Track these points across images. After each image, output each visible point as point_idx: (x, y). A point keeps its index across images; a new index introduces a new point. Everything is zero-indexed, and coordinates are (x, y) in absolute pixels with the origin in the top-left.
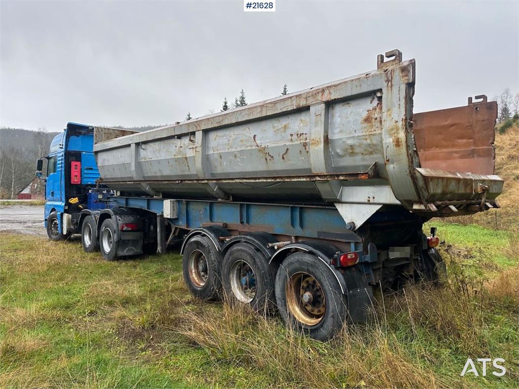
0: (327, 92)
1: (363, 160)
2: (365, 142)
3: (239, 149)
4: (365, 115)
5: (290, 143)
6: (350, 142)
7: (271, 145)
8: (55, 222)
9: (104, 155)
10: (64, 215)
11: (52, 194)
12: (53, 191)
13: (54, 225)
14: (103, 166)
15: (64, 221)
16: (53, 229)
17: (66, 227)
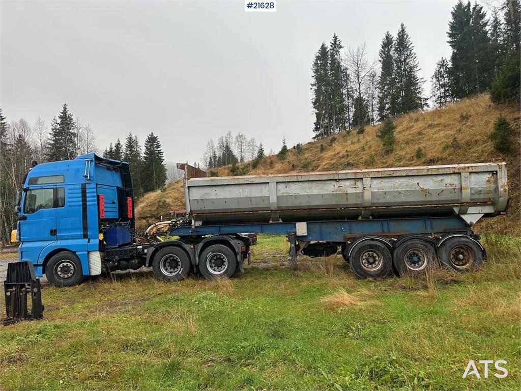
0: (470, 168)
1: (484, 196)
2: (486, 189)
3: (404, 189)
4: (487, 179)
5: (445, 188)
6: (480, 189)
7: (430, 188)
8: (65, 264)
9: (206, 190)
10: (93, 253)
11: (53, 232)
12: (55, 228)
13: (61, 268)
14: (202, 200)
15: (92, 261)
16: (59, 273)
17: (100, 266)
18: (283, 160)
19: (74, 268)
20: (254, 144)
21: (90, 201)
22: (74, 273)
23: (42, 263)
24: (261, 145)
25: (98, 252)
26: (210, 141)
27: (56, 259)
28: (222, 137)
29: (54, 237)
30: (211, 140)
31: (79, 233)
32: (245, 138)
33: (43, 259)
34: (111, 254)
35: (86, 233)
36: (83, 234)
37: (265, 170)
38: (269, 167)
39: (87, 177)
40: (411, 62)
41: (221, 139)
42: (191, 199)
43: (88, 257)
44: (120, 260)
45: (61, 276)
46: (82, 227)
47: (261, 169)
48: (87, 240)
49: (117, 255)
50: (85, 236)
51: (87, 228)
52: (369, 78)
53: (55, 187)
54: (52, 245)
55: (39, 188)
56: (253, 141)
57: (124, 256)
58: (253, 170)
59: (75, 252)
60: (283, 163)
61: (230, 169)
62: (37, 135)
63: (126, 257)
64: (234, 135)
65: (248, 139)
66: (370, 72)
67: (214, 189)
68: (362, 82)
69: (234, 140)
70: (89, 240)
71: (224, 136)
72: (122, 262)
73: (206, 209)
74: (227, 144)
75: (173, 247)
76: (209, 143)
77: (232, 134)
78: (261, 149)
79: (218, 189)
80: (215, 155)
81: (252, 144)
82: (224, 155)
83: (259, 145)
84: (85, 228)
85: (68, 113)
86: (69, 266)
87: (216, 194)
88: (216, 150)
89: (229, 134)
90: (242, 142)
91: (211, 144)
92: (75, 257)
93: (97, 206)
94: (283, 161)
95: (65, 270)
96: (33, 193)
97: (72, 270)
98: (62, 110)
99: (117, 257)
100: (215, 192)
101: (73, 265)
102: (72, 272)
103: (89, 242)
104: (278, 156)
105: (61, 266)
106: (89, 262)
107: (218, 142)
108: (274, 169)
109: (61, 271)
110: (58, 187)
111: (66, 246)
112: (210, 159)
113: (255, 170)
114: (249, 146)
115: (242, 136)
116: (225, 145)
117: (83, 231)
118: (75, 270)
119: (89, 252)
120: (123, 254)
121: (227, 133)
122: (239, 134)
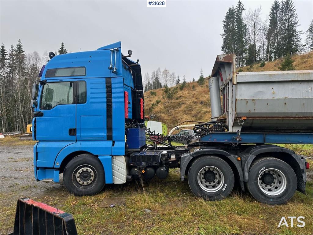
8: (85, 169)
9: (260, 88)
10: (117, 158)
11: (73, 132)
12: (75, 128)
13: (80, 174)
14: (253, 100)
15: (116, 167)
16: (78, 179)
17: (125, 173)
18: (203, 84)
19: (95, 173)
20: (174, 76)
21: (115, 98)
22: (94, 180)
23: (59, 167)
24: (178, 77)
25: (123, 157)
26: (146, 74)
27: (75, 163)
28: (154, 71)
29: (73, 137)
30: (148, 73)
31: (103, 134)
32: (168, 72)
33: (61, 162)
34: (137, 159)
35: (110, 134)
36: (107, 136)
37: (189, 91)
38: (192, 89)
39: (113, 69)
40: (293, 20)
41: (154, 73)
42: (238, 98)
43: (112, 162)
44: (147, 167)
45: (80, 183)
46: (106, 127)
47: (186, 90)
48: (111, 142)
49: (143, 161)
50: (109, 138)
51: (112, 128)
52: (261, 31)
53: (76, 80)
54: (71, 146)
55: (58, 81)
56: (173, 74)
57: (152, 162)
58: (181, 91)
59: (97, 156)
60: (202, 87)
61: (164, 91)
62: (44, 62)
63: (154, 164)
64: (162, 70)
65: (171, 73)
66: (263, 27)
67: (270, 86)
68: (256, 34)
69: (162, 73)
70: (114, 142)
71: (156, 71)
72: (148, 169)
73: (256, 111)
74: (157, 76)
75: (214, 157)
76: (146, 75)
77: (161, 70)
78: (178, 80)
79: (276, 87)
80: (149, 82)
81: (173, 76)
82: (154, 83)
83: (177, 77)
84: (110, 129)
85: (64, 49)
86: (89, 171)
87: (274, 93)
88: (150, 79)
89: (159, 69)
90: (166, 75)
91: (147, 76)
92: (96, 161)
93: (124, 103)
94: (202, 86)
95: (85, 176)
96: (51, 86)
97: (92, 176)
98: (60, 46)
99: (144, 164)
100: (272, 91)
101: (94, 171)
102: (92, 178)
103: (113, 145)
104: (198, 82)
105: (80, 171)
106: (112, 168)
107: (152, 75)
108: (196, 91)
109: (80, 177)
110: (78, 80)
111: (88, 148)
112: (146, 85)
113: (182, 91)
114: (171, 78)
115: (167, 71)
116: (156, 76)
117: (107, 133)
118: (95, 176)
119: (113, 156)
120: (151, 160)
121: (157, 69)
122: (165, 69)
